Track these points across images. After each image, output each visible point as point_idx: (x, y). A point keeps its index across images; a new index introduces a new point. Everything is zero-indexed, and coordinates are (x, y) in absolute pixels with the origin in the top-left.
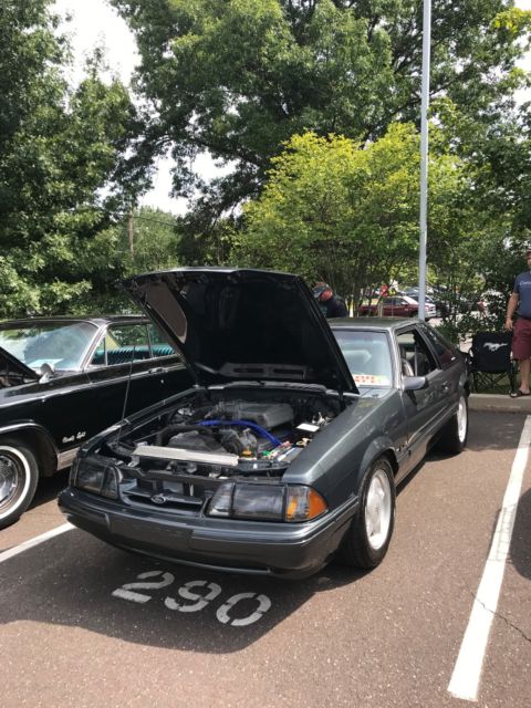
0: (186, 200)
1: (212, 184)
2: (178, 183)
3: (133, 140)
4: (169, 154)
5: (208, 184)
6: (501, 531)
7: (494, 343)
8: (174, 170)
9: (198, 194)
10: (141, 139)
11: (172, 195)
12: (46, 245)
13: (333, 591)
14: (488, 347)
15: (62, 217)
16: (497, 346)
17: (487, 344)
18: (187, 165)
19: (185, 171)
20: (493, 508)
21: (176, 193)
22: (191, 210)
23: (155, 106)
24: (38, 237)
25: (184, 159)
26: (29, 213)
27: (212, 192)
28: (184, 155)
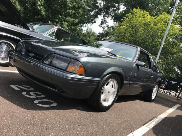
0: (103, 29)
1: (111, 27)
2: (102, 23)
3: (95, 10)
4: (102, 15)
5: (110, 27)
6: (154, 121)
7: (174, 81)
8: (102, 19)
9: (106, 28)
10: (97, 10)
11: (99, 26)
12: (62, 24)
13: (80, 111)
14: (171, 82)
15: (69, 18)
16: (175, 83)
17: (171, 81)
18: (106, 20)
19: (105, 21)
20: (154, 116)
21: (101, 25)
22: (103, 32)
23: (103, 4)
24: (61, 21)
25: (106, 18)
26: (61, 15)
27: (110, 29)
28: (106, 17)
